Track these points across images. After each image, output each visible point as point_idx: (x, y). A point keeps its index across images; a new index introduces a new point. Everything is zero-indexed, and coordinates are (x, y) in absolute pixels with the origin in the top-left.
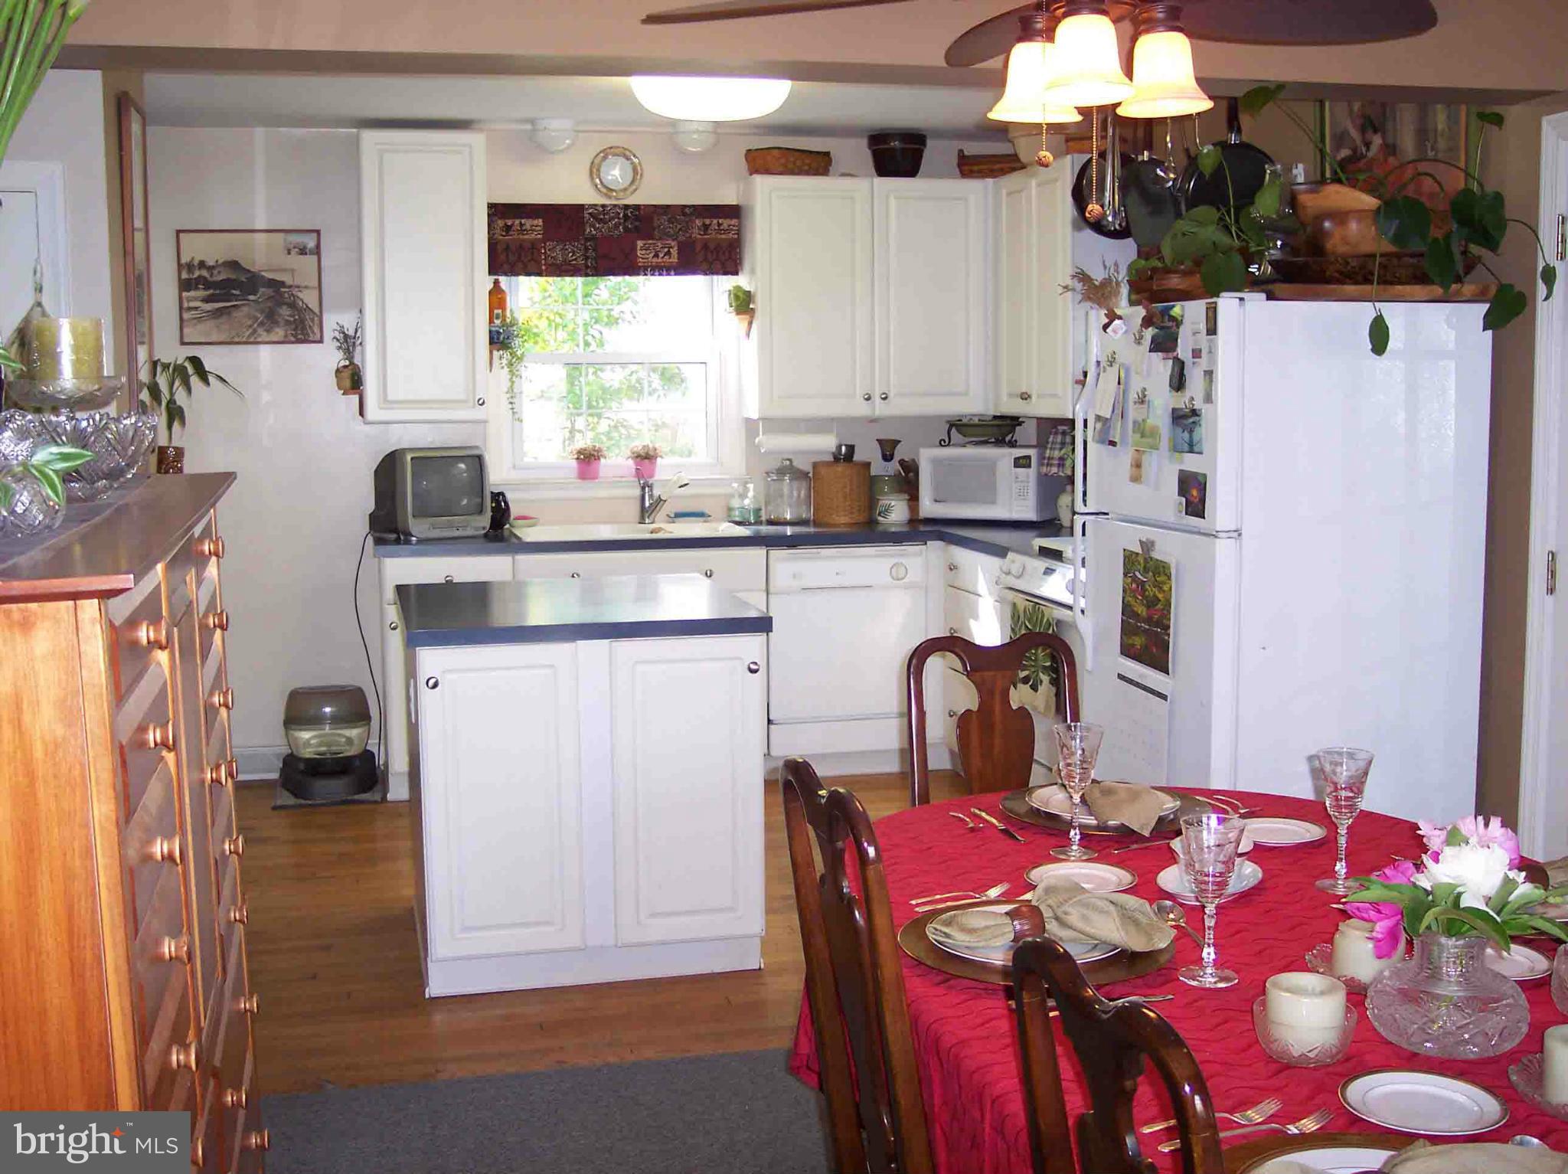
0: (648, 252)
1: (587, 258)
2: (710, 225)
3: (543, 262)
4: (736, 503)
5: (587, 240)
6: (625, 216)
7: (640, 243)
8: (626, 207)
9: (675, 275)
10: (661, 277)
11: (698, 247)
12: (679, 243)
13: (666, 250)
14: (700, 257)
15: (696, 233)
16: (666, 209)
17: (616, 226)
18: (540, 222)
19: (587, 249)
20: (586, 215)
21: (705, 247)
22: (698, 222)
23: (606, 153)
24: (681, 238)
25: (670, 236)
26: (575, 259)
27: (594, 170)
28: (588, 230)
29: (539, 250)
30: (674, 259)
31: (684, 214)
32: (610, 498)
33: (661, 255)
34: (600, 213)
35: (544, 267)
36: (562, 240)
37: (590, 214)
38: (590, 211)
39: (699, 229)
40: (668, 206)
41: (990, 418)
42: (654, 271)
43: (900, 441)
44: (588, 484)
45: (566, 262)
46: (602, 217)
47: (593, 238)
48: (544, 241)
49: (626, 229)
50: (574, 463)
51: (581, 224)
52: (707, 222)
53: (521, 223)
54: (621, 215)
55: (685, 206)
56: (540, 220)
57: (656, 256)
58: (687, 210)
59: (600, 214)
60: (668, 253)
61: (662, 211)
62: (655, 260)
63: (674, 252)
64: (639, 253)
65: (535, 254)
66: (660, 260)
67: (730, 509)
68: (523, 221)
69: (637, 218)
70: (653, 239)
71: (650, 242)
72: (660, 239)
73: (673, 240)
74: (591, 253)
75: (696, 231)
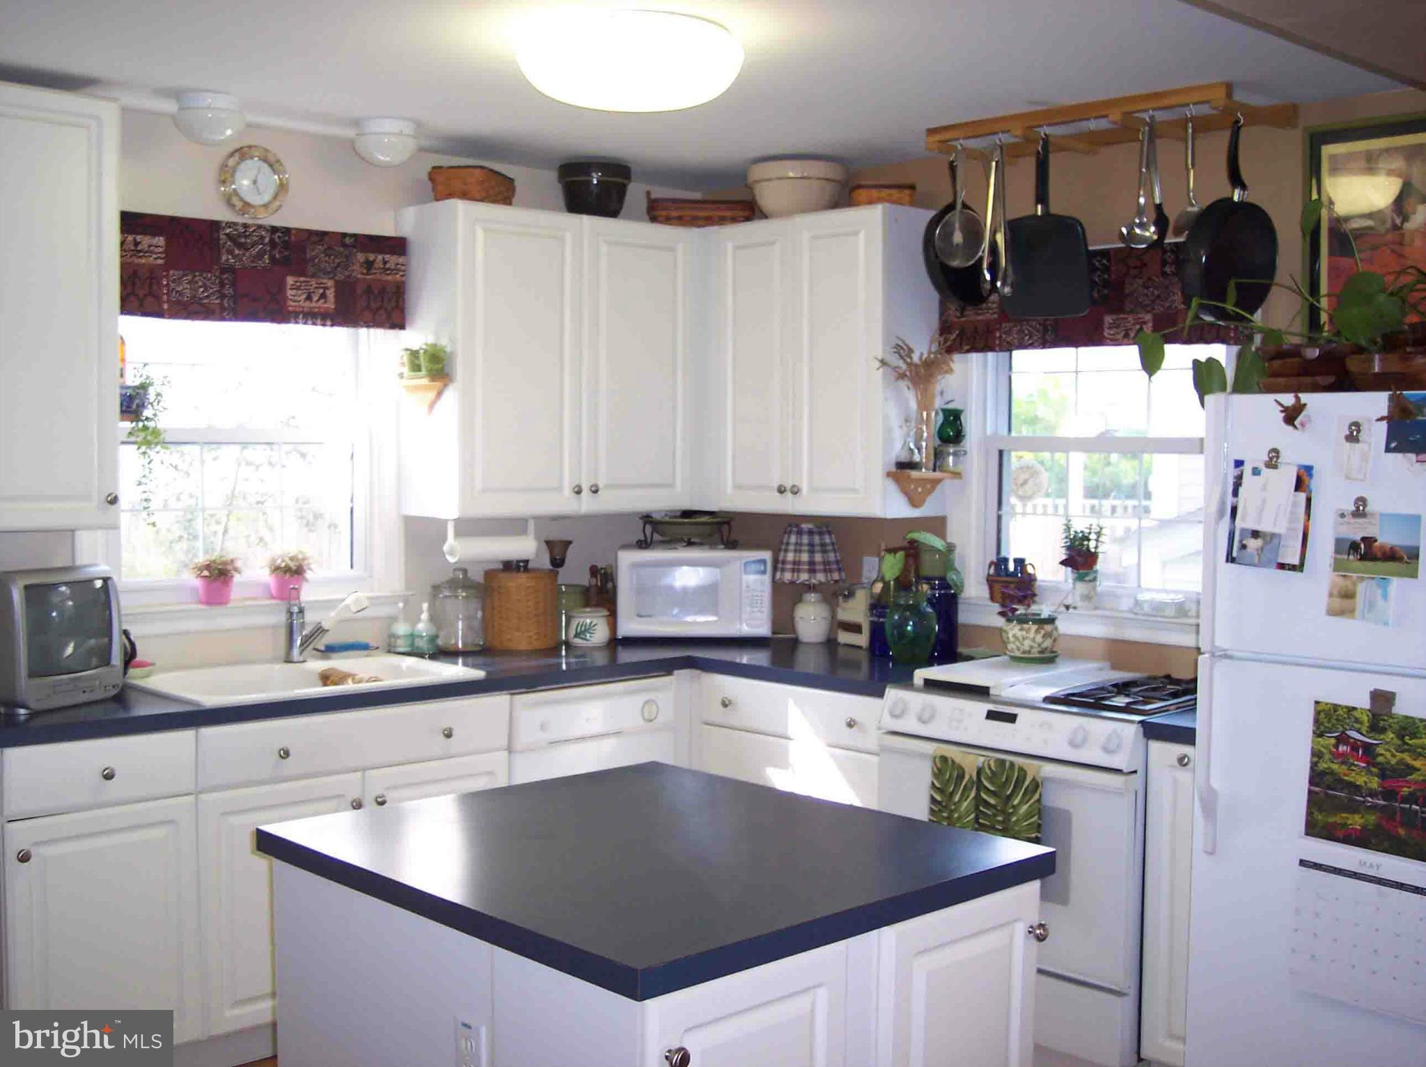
0: (299, 292)
1: (223, 297)
2: (375, 260)
3: (165, 297)
4: (402, 629)
5: (223, 271)
6: (272, 241)
7: (290, 280)
8: (274, 230)
9: (332, 325)
10: (314, 326)
11: (360, 290)
12: (337, 283)
13: (321, 291)
14: (362, 303)
15: (357, 271)
16: (321, 236)
17: (260, 255)
18: (160, 241)
19: (222, 285)
20: (222, 237)
21: (369, 291)
22: (361, 257)
23: (242, 153)
24: (340, 277)
25: (327, 273)
26: (207, 297)
27: (226, 174)
28: (224, 258)
29: (159, 284)
30: (330, 305)
31: (345, 245)
32: (246, 628)
33: (315, 298)
34: (241, 236)
35: (166, 306)
36: (190, 268)
37: (227, 235)
38: (228, 231)
39: (361, 266)
40: (325, 234)
41: (679, 514)
42: (307, 319)
43: (570, 542)
44: (216, 610)
45: (195, 300)
46: (243, 240)
47: (231, 270)
48: (168, 266)
49: (272, 258)
50: (198, 583)
51: (215, 246)
52: (371, 257)
53: (135, 239)
54: (267, 240)
55: (344, 235)
56: (161, 238)
57: (309, 298)
58: (348, 241)
59: (239, 236)
60: (323, 296)
61: (314, 238)
62: (307, 304)
63: (331, 294)
64: (290, 293)
65: (155, 287)
66: (314, 304)
67: (393, 636)
68: (139, 238)
69: (287, 245)
70: (305, 276)
71: (302, 279)
72: (313, 276)
73: (330, 279)
74: (228, 291)
75: (356, 267)
